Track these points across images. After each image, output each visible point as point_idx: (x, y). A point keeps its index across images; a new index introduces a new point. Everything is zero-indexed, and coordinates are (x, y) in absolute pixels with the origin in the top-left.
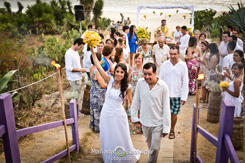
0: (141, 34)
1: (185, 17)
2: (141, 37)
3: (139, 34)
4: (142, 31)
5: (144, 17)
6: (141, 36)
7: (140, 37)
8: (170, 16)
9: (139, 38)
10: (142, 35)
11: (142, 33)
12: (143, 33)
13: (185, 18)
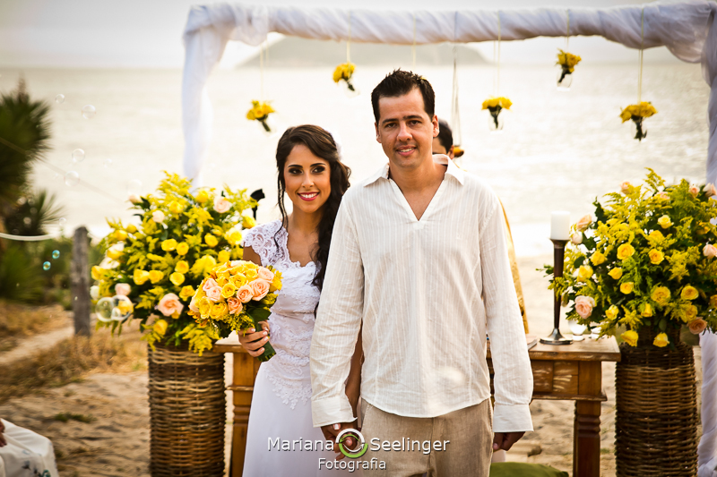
0: (183, 249)
1: (637, 118)
2: (177, 279)
3: (159, 251)
4: (200, 216)
5: (251, 116)
6: (182, 268)
7: (167, 285)
8: (494, 110)
9: (157, 290)
10: (191, 258)
11: (194, 240)
12: (211, 241)
13: (640, 135)
